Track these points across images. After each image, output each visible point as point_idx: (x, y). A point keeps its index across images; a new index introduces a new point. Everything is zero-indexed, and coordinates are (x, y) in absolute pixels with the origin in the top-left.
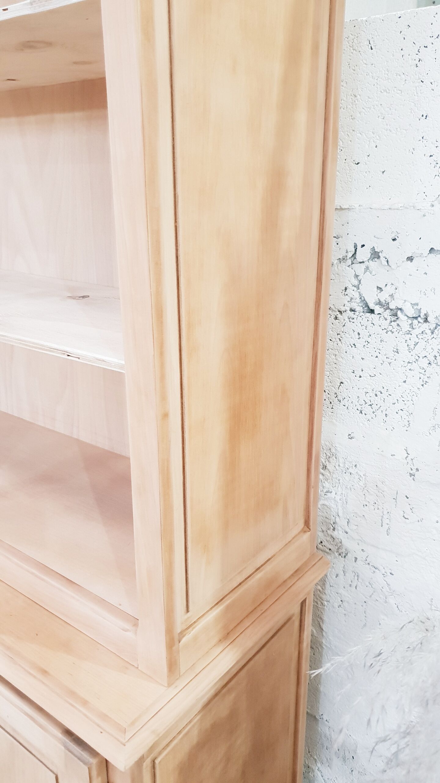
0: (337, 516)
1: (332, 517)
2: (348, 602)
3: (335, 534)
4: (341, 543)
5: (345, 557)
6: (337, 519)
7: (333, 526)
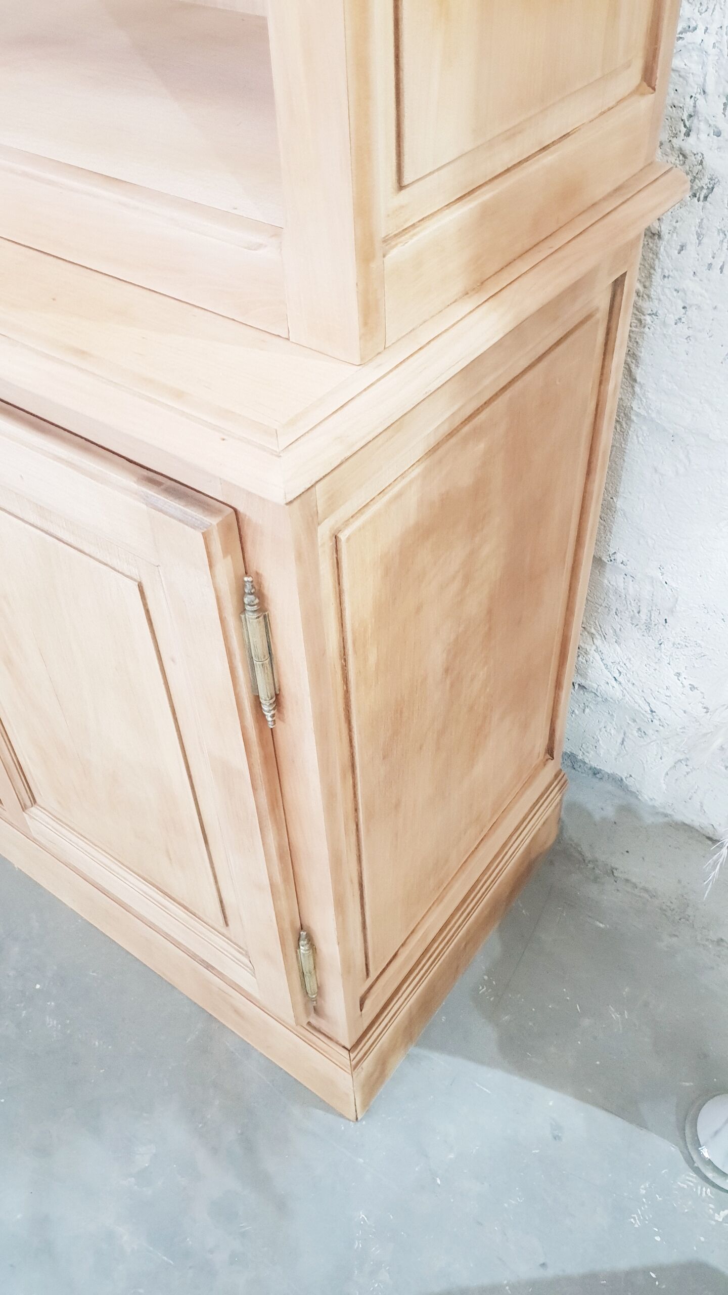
0: (700, 93)
1: (688, 99)
2: (699, 307)
3: (690, 144)
4: (701, 163)
5: (706, 198)
6: (701, 102)
7: (688, 126)
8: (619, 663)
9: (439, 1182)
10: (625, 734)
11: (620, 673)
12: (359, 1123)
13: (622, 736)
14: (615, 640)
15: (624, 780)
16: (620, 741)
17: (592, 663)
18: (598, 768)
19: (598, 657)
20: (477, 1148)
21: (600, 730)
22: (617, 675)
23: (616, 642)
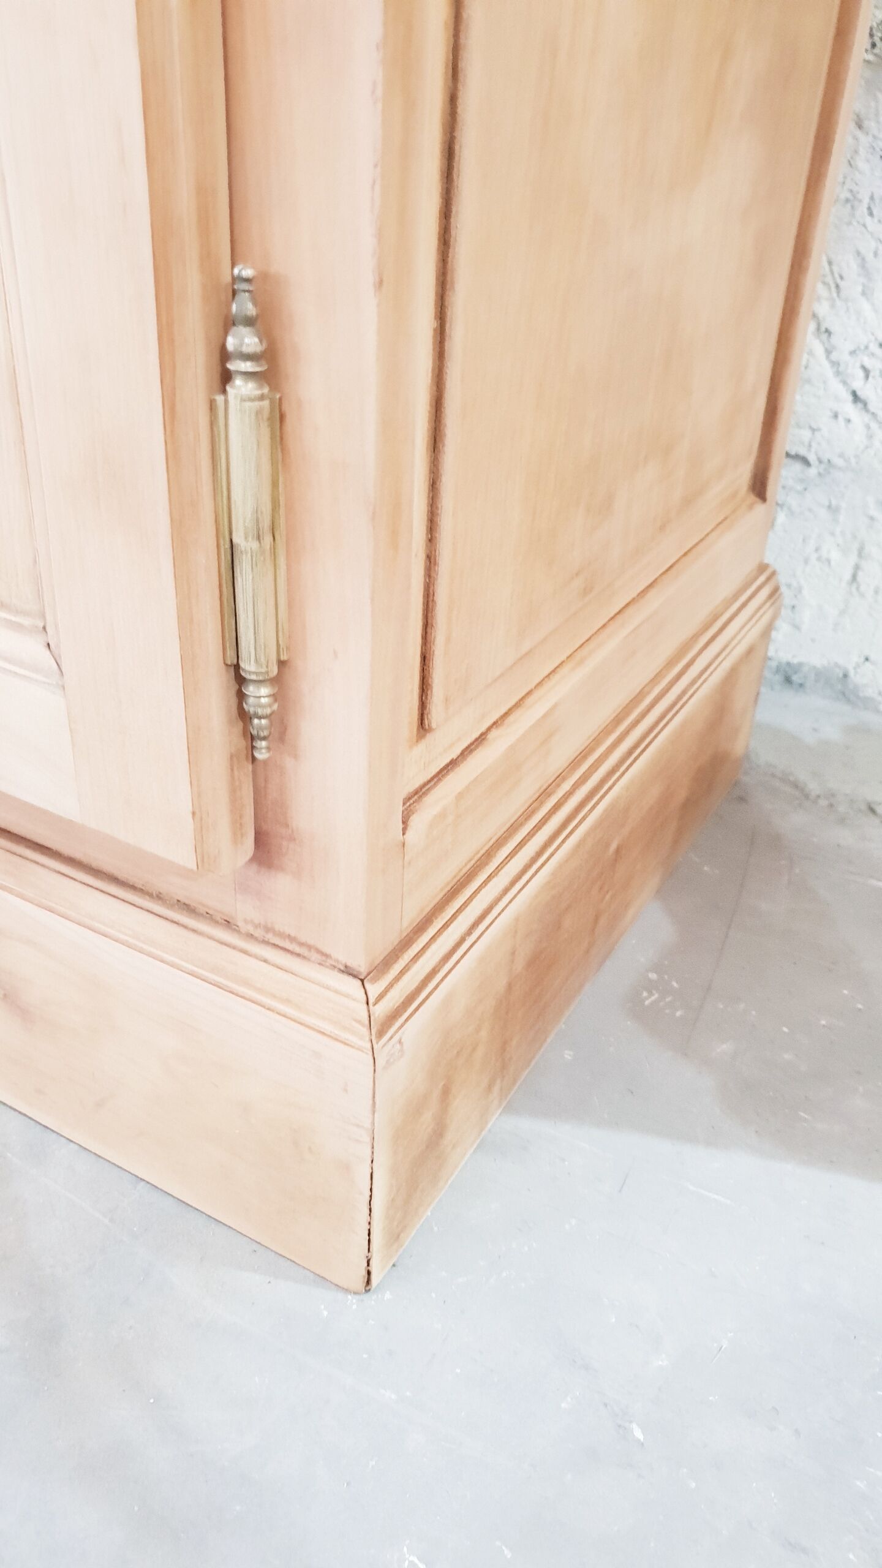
8: (867, 347)
9: (639, 1434)
10: (860, 553)
11: (867, 372)
12: (374, 1297)
13: (853, 559)
14: (860, 289)
15: (852, 673)
16: (848, 576)
17: (806, 367)
18: (795, 661)
19: (819, 349)
20: (730, 1335)
21: (806, 561)
22: (858, 384)
23: (864, 293)
